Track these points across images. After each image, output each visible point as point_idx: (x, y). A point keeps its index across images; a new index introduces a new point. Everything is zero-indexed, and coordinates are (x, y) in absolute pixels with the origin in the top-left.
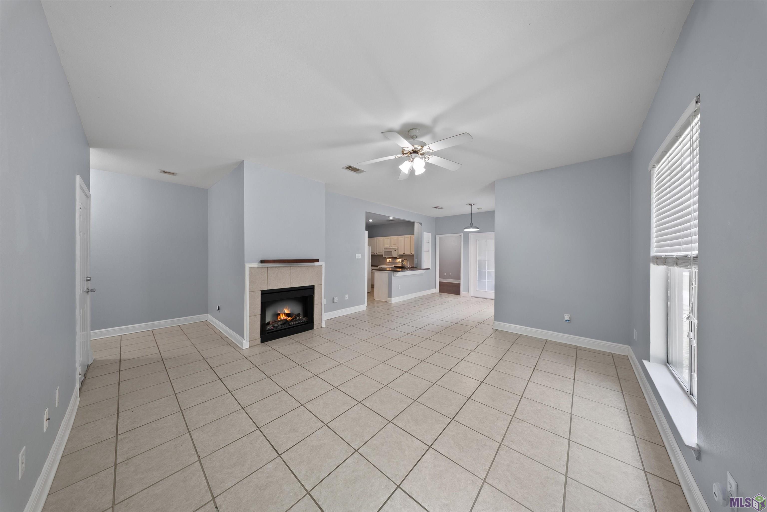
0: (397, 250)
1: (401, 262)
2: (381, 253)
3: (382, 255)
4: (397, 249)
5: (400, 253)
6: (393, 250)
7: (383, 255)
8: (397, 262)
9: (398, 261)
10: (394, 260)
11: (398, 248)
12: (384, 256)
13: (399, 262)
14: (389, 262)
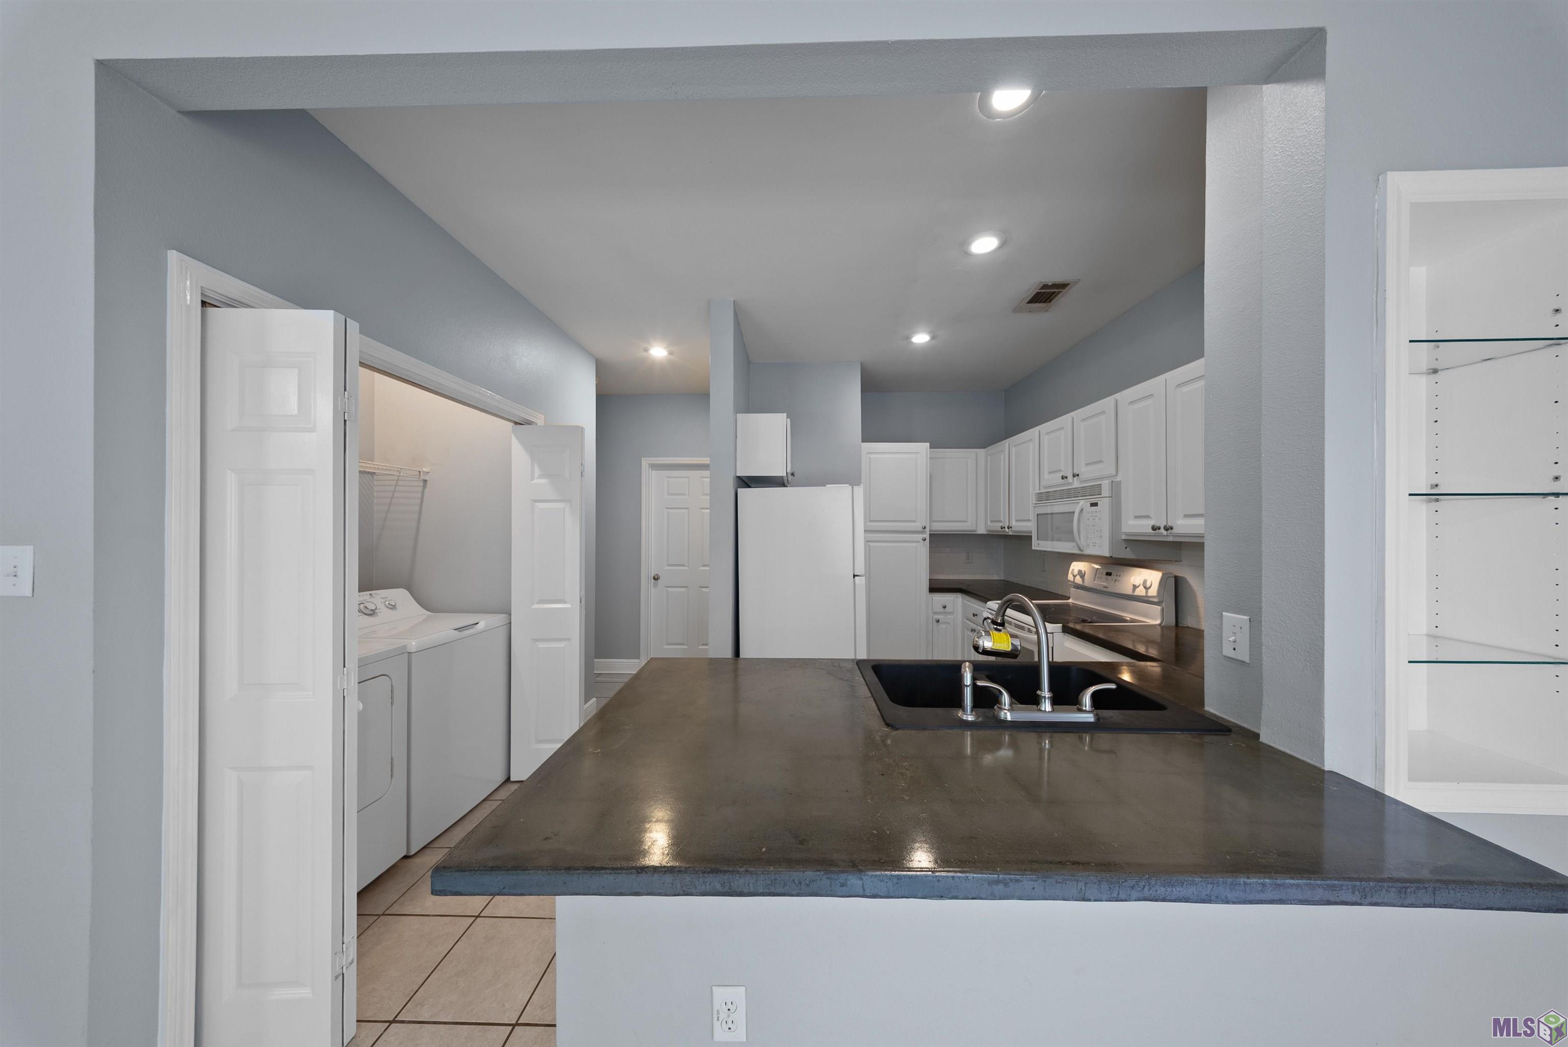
0: (1105, 504)
1: (1153, 592)
2: (1019, 527)
3: (1024, 539)
4: (1106, 491)
5: (1132, 522)
6: (1084, 503)
7: (1030, 537)
8: (1129, 591)
9: (1135, 587)
10: (1109, 574)
11: (1116, 487)
12: (1037, 545)
13: (1140, 592)
14: (1078, 580)
